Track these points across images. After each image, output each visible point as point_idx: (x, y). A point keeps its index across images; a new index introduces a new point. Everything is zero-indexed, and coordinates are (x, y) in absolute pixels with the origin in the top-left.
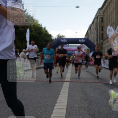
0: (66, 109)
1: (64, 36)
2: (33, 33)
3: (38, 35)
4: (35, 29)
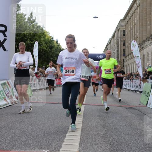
0: (81, 137)
2: (43, 47)
3: (49, 50)
4: (46, 42)
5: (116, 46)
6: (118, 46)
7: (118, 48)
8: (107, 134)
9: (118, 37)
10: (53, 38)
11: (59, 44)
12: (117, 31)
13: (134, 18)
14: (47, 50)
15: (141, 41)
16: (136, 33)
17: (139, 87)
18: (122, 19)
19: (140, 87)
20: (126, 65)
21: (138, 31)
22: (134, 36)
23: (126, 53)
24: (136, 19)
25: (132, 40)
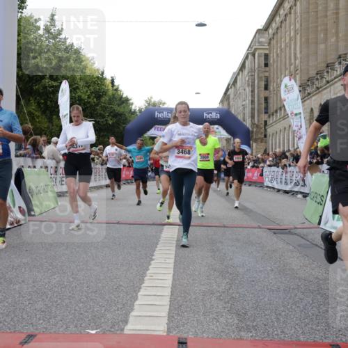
0: (171, 298)
1: (164, 103)
2: (79, 94)
3: (95, 100)
4: (87, 83)
5: (248, 90)
6: (253, 91)
7: (253, 96)
8: (231, 291)
9: (252, 71)
10: (103, 73)
11: (118, 86)
12: (250, 56)
13: (288, 26)
14: (89, 100)
15: (305, 78)
16: (293, 61)
17: (301, 183)
18: (262, 28)
19: (305, 184)
20: (271, 134)
21: (298, 56)
22: (288, 66)
23: (271, 105)
24: (292, 27)
25: (285, 76)
